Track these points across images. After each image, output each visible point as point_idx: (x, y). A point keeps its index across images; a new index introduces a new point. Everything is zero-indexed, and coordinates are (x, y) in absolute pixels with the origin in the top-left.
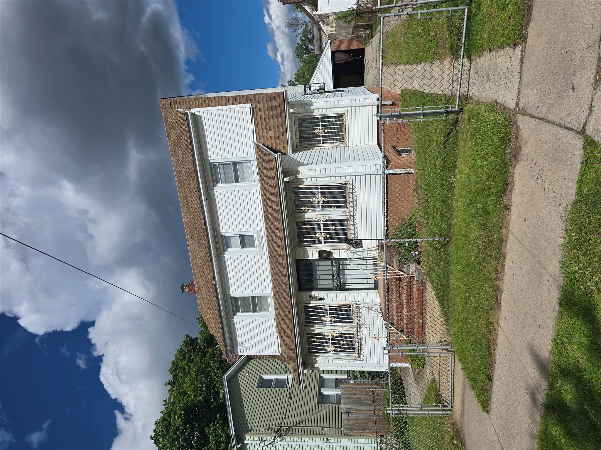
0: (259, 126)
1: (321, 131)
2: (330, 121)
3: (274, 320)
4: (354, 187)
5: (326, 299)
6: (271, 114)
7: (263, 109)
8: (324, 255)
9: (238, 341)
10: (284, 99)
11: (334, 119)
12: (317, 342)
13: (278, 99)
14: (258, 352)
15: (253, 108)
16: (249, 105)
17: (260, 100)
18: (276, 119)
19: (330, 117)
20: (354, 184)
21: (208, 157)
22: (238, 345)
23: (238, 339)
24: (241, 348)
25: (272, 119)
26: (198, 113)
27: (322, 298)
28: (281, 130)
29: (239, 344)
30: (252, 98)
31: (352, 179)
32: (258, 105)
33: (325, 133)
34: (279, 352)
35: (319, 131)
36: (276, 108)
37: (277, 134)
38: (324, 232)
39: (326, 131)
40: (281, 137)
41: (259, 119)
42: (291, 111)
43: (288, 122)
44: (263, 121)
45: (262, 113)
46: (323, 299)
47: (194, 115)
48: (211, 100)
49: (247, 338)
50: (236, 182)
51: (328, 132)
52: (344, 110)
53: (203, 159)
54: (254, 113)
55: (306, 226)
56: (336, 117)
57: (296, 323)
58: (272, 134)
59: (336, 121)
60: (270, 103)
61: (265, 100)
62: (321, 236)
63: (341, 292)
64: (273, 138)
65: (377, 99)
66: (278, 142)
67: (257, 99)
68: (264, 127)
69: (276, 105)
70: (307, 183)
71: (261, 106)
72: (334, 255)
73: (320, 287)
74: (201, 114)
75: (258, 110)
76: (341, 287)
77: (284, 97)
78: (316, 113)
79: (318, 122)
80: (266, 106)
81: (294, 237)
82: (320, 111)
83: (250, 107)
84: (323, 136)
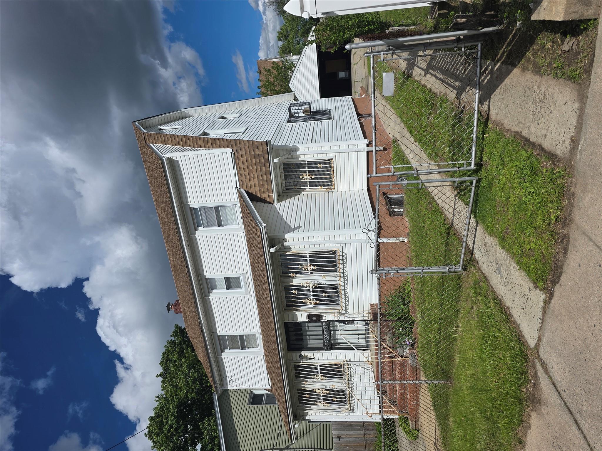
0: (242, 172)
1: (308, 177)
2: (317, 167)
3: (263, 357)
4: (344, 254)
5: (317, 358)
6: (254, 162)
7: (245, 156)
8: (314, 319)
9: (227, 377)
10: (267, 149)
11: (321, 166)
12: (308, 398)
13: (261, 148)
14: (248, 385)
15: (234, 153)
16: (230, 150)
17: (242, 146)
18: (259, 167)
19: (317, 164)
20: (344, 251)
21: (188, 202)
22: (227, 380)
23: (227, 376)
24: (231, 382)
25: (255, 167)
26: (174, 158)
27: (313, 357)
28: (265, 179)
29: (228, 379)
30: (233, 143)
31: (342, 247)
32: (240, 151)
33: (312, 179)
34: (269, 385)
35: (305, 177)
36: (259, 157)
37: (261, 183)
38: (314, 299)
39: (313, 177)
40: (266, 186)
41: (241, 165)
42: (276, 160)
43: (273, 172)
44: (246, 167)
45: (245, 159)
46: (313, 358)
47: (170, 160)
48: (189, 139)
49: (236, 373)
50: (219, 226)
51: (315, 178)
52: (332, 156)
53: (183, 204)
54: (236, 158)
55: (294, 292)
56: (323, 164)
57: (286, 385)
58: (256, 182)
59: (323, 167)
60: (252, 151)
61: (247, 147)
62: (310, 301)
63: (332, 351)
64: (258, 185)
65: (367, 145)
66: (262, 190)
67: (239, 145)
68: (247, 173)
69: (259, 153)
70: (295, 250)
71: (243, 153)
72: (324, 318)
73: (309, 346)
74: (179, 159)
75: (240, 156)
76: (332, 346)
77: (267, 146)
78: (302, 158)
79: (305, 168)
80: (249, 153)
81: (282, 301)
82: (307, 156)
83: (231, 153)
84: (310, 182)
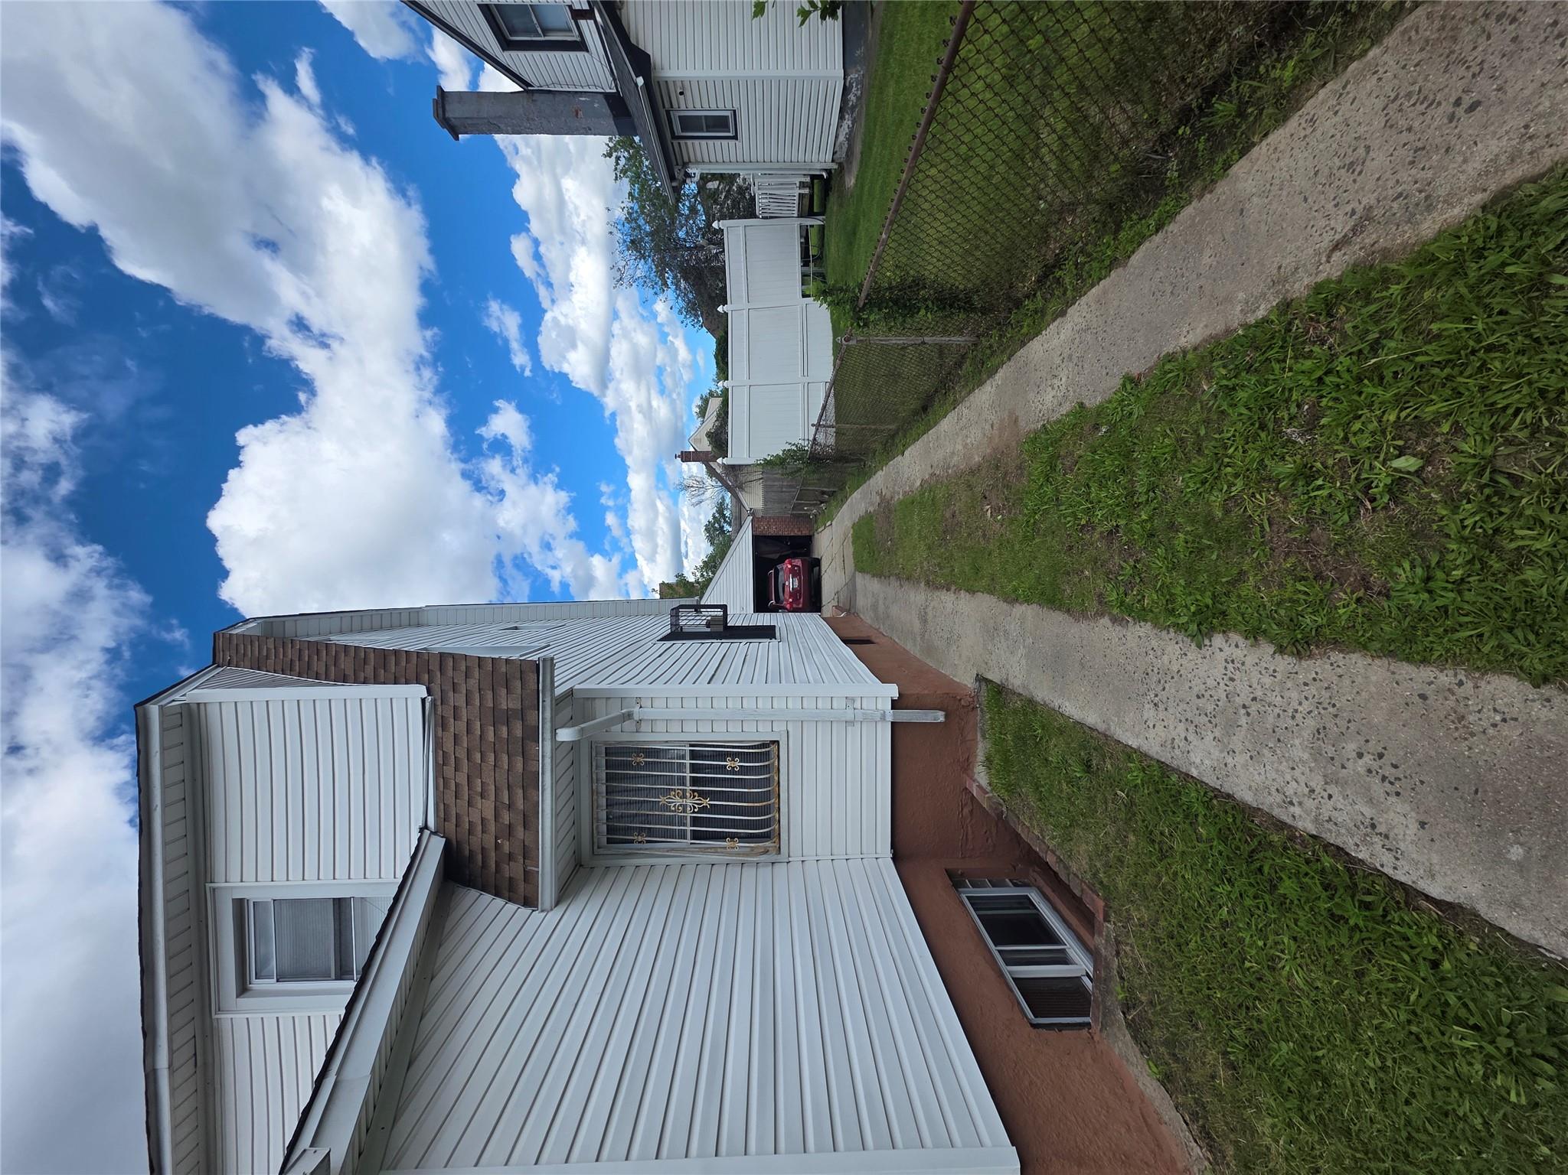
0: (449, 771)
1: (689, 802)
2: (722, 769)
6: (491, 736)
7: (464, 711)
10: (538, 686)
11: (736, 764)
13: (518, 684)
15: (435, 702)
16: (421, 690)
17: (460, 679)
18: (505, 758)
19: (722, 756)
25: (492, 756)
26: (211, 706)
28: (520, 804)
30: (435, 666)
32: (451, 694)
33: (703, 810)
35: (678, 801)
36: (508, 718)
37: (506, 818)
39: (707, 802)
40: (520, 832)
41: (449, 746)
42: (565, 735)
43: (547, 780)
44: (462, 753)
45: (462, 725)
48: (318, 652)
50: (338, 977)
51: (714, 809)
52: (776, 733)
54: (436, 719)
56: (744, 757)
58: (490, 814)
59: (744, 770)
60: (489, 695)
61: (473, 683)
64: (492, 827)
65: (893, 701)
66: (506, 848)
67: (450, 673)
68: (462, 779)
69: (511, 706)
71: (461, 701)
74: (227, 709)
75: (449, 714)
77: (538, 680)
79: (681, 768)
80: (478, 703)
83: (423, 700)
84: (695, 821)
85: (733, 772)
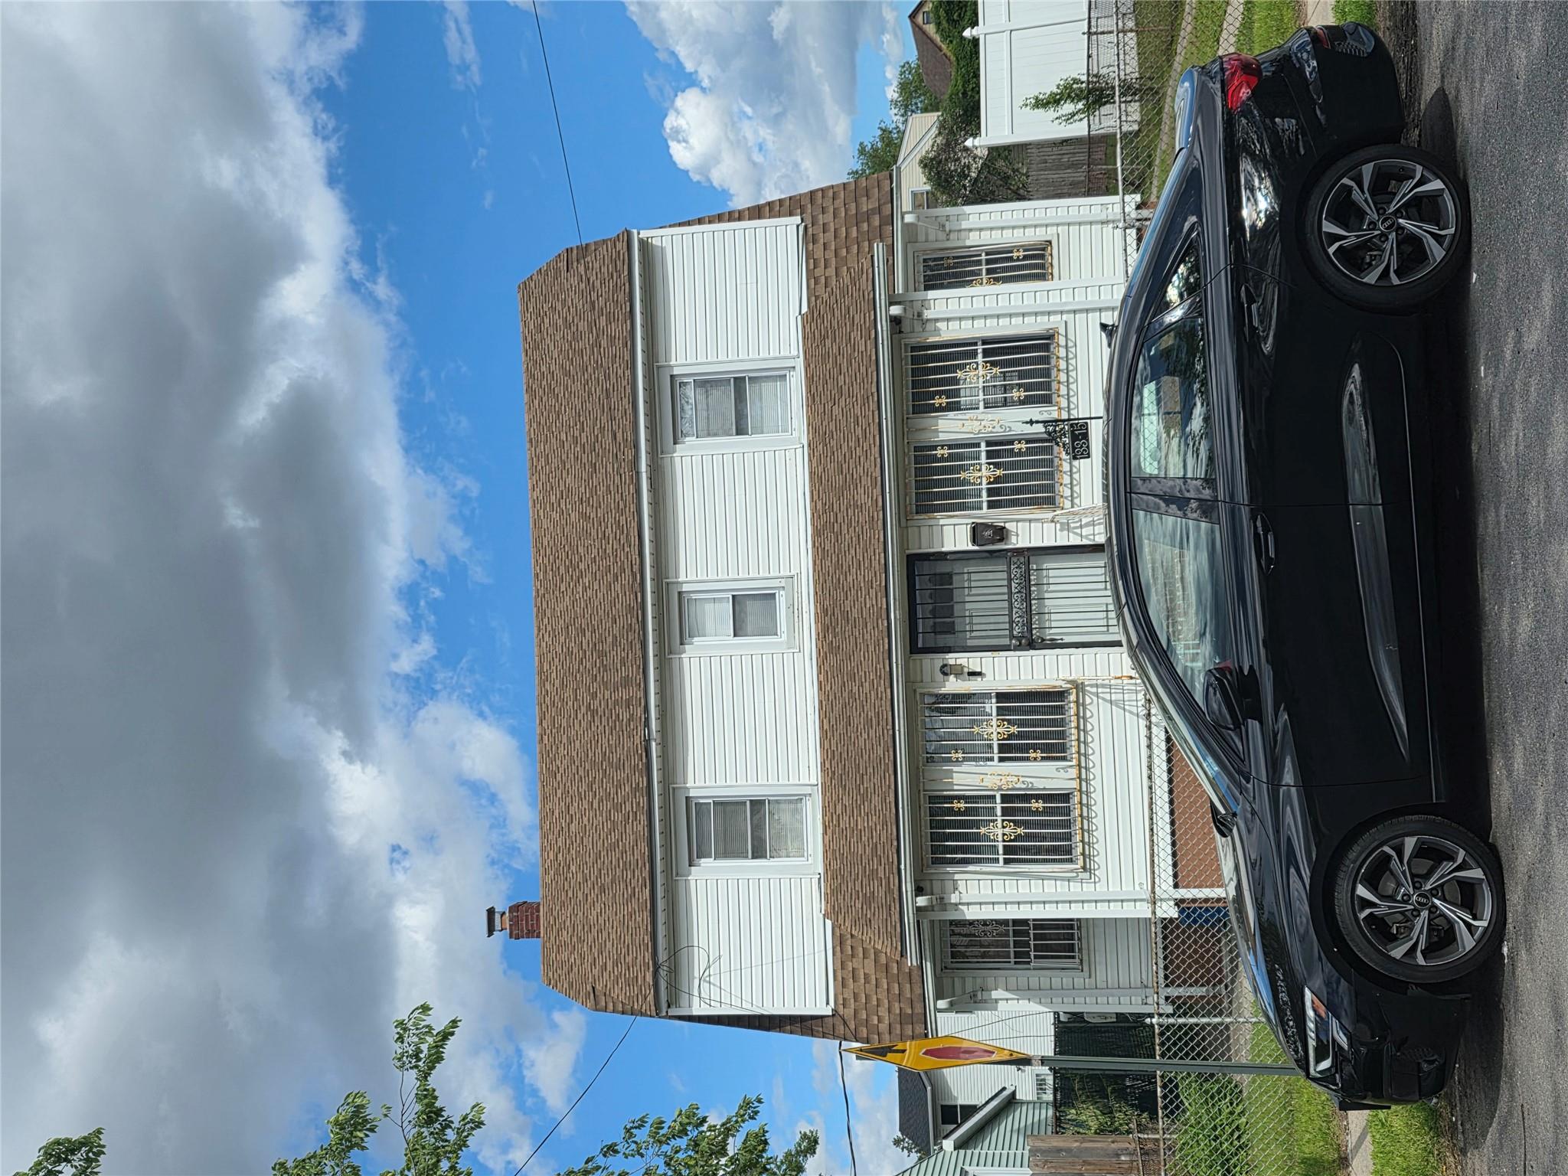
0: (819, 272)
3: (819, 879)
4: (1070, 344)
5: (989, 677)
6: (854, 234)
7: (832, 224)
8: (988, 533)
9: (696, 949)
10: (892, 189)
13: (876, 190)
14: (757, 1002)
15: (806, 228)
16: (797, 219)
17: (828, 203)
18: (866, 244)
20: (1071, 336)
21: (667, 359)
22: (694, 978)
23: (696, 944)
24: (705, 986)
25: (856, 246)
26: (656, 242)
27: (978, 670)
29: (696, 974)
30: (806, 201)
31: (1066, 322)
32: (821, 216)
34: (828, 1003)
36: (868, 216)
41: (819, 253)
42: (909, 217)
43: (899, 247)
44: (830, 254)
45: (830, 235)
46: (979, 674)
47: (644, 245)
49: (724, 952)
50: (738, 434)
52: (1050, 233)
53: (656, 363)
54: (809, 238)
55: (939, 452)
57: (899, 731)
61: (839, 202)
62: (979, 474)
63: (1032, 652)
65: (1137, 205)
67: (820, 201)
68: (831, 271)
69: (870, 207)
70: (948, 332)
71: (829, 218)
72: (1013, 539)
73: (970, 643)
74: (666, 242)
75: (819, 229)
76: (1030, 642)
77: (892, 183)
78: (973, 239)
79: (979, 263)
80: (843, 214)
81: (906, 484)
82: (985, 235)
83: (798, 226)
85: (1018, 259)
